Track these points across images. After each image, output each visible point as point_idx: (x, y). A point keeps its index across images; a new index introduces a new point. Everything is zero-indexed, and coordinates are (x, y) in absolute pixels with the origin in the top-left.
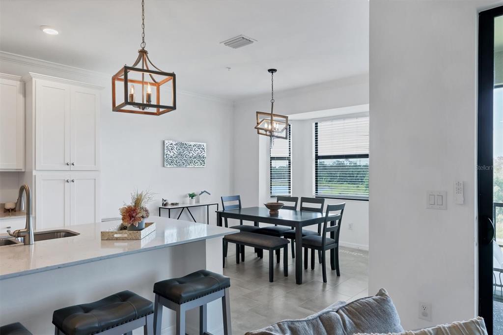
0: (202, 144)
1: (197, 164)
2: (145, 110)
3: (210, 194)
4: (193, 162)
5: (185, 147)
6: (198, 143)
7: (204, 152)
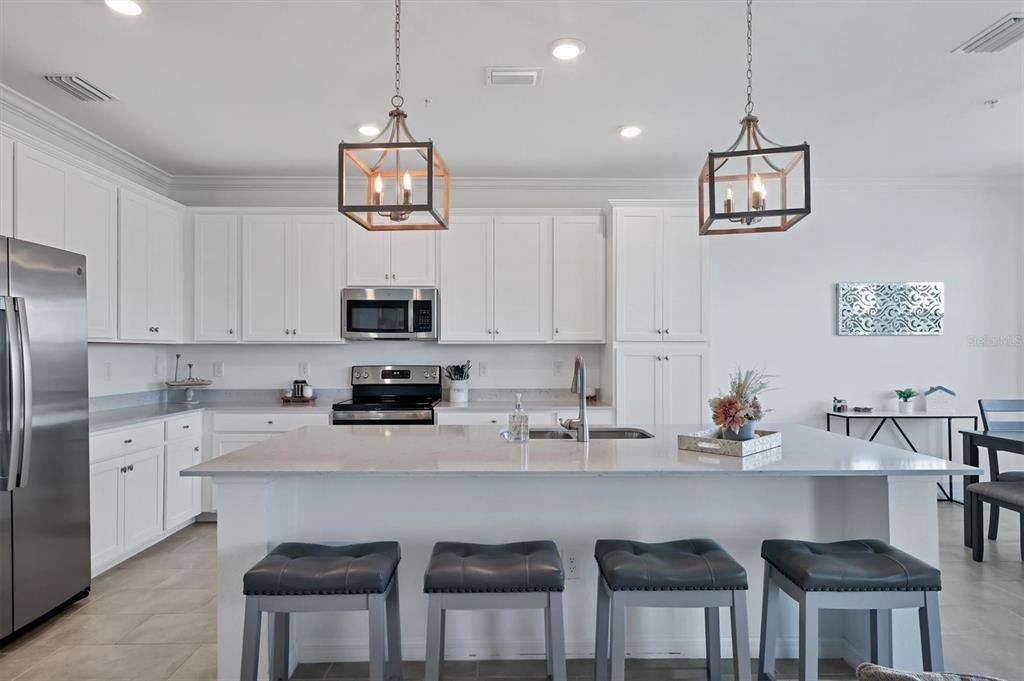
0: (932, 285)
1: (919, 329)
2: (754, 225)
3: (953, 394)
4: (909, 324)
5: (887, 294)
6: (922, 284)
7: (937, 302)
